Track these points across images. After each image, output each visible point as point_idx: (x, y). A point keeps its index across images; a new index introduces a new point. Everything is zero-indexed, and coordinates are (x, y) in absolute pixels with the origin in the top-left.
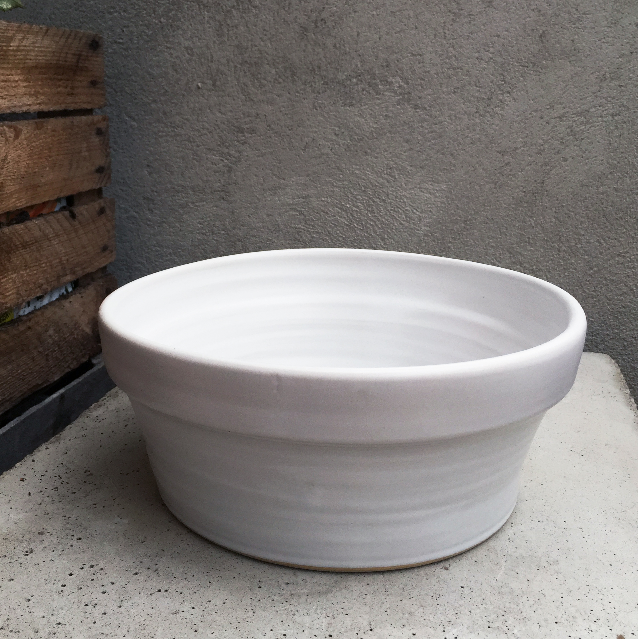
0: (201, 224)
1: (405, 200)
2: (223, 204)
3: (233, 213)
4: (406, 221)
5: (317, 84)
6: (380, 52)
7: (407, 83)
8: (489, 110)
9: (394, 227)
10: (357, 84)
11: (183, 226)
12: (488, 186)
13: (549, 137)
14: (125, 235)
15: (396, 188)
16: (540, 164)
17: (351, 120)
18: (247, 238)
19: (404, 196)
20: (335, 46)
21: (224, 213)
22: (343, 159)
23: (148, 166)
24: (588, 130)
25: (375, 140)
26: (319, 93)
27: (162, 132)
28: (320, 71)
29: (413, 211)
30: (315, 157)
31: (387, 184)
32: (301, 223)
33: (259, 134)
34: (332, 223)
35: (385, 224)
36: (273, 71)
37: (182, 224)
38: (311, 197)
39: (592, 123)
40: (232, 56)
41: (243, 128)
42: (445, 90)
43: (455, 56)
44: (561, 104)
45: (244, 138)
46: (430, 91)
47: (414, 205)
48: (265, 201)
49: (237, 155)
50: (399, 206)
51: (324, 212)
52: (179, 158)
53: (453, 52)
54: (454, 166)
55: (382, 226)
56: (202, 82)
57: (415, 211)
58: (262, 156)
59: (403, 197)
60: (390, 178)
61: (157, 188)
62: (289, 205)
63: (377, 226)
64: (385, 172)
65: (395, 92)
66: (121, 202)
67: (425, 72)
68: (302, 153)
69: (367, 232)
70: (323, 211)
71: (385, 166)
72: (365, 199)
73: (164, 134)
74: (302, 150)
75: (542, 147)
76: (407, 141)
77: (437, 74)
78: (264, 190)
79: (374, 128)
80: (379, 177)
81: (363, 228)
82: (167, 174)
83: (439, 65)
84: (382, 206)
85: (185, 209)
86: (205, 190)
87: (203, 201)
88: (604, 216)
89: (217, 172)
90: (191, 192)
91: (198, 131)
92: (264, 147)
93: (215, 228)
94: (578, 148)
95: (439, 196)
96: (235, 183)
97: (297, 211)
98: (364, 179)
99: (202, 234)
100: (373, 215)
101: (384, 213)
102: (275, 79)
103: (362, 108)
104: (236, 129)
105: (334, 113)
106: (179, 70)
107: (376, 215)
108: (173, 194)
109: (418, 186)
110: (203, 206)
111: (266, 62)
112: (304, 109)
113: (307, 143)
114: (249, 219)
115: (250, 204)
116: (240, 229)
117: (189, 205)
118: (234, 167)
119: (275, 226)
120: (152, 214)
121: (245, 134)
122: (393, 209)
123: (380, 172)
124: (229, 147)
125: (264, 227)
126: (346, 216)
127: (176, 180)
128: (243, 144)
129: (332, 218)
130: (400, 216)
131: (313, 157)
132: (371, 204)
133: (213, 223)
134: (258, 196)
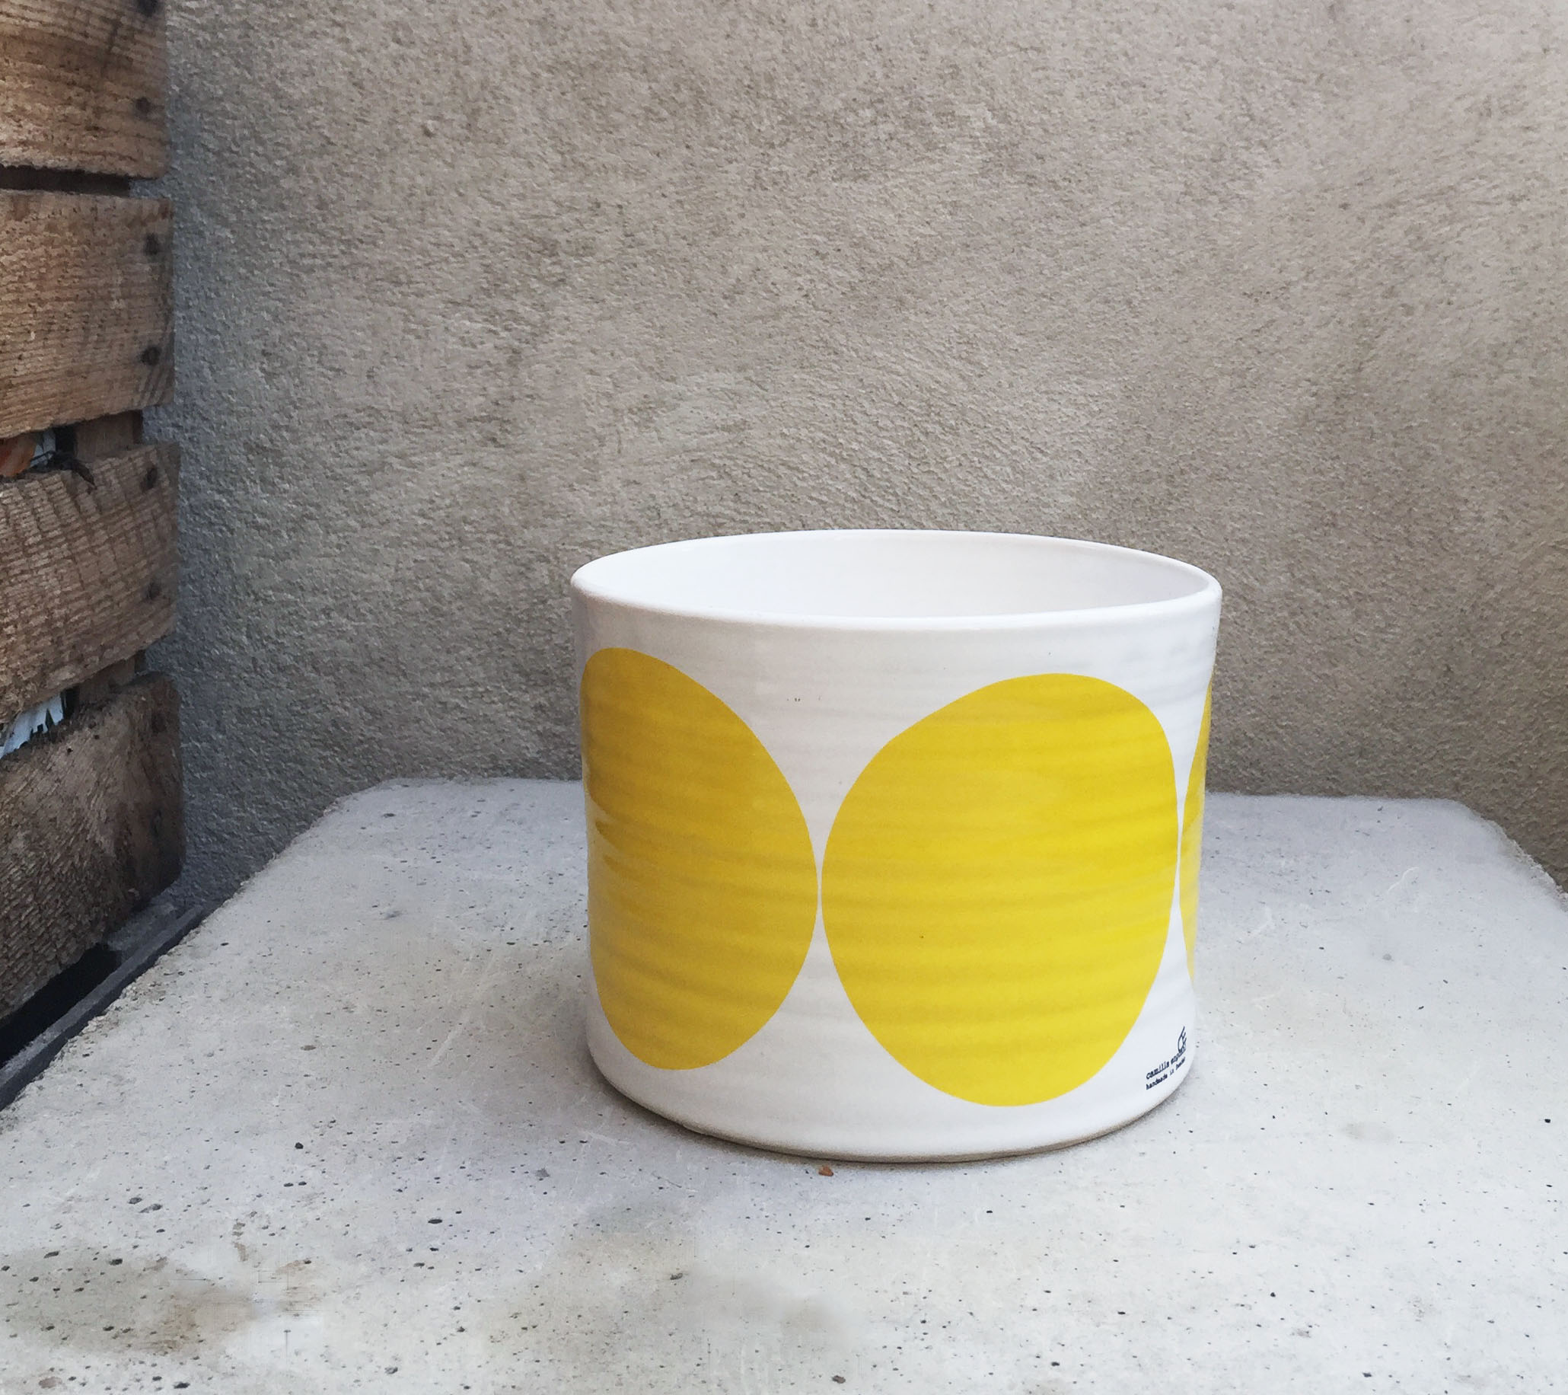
0: (423, 515)
1: (1012, 425)
2: (491, 457)
3: (522, 478)
4: (1017, 483)
5: (766, 122)
6: (933, 43)
7: (1006, 119)
8: (1218, 189)
9: (982, 500)
10: (874, 123)
11: (371, 526)
12: (1224, 383)
13: (1368, 255)
15: (984, 395)
16: (1349, 322)
17: (860, 215)
18: (567, 551)
19: (1008, 414)
20: (813, 24)
21: (497, 481)
22: (843, 320)
23: (264, 353)
24: (1459, 235)
25: (926, 267)
26: (772, 146)
27: (314, 256)
28: (772, 89)
29: (1030, 453)
30: (761, 317)
31: (961, 385)
32: (723, 499)
33: (600, 255)
34: (811, 498)
35: (958, 493)
36: (643, 88)
37: (370, 520)
38: (750, 429)
39: (1465, 218)
40: (525, 49)
41: (557, 242)
42: (1103, 137)
43: (1126, 54)
44: (1391, 172)
45: (559, 270)
46: (1066, 143)
47: (1036, 439)
48: (620, 442)
49: (536, 316)
50: (994, 442)
51: (790, 468)
52: (363, 330)
53: (1121, 43)
54: (1137, 332)
56: (438, 118)
57: (1039, 455)
58: (611, 319)
59: (1004, 418)
60: (970, 367)
61: (291, 417)
62: (687, 451)
63: (935, 496)
64: (954, 351)
65: (975, 142)
67: (1053, 93)
68: (726, 306)
70: (785, 464)
71: (954, 335)
72: (903, 428)
73: (318, 261)
74: (727, 298)
75: (1351, 281)
76: (1010, 270)
77: (1082, 97)
78: (615, 411)
79: (922, 236)
80: (939, 366)
81: (899, 504)
82: (324, 375)
83: (1085, 74)
84: (950, 444)
85: (377, 475)
86: (441, 418)
87: (435, 450)
88: (1513, 450)
89: (477, 367)
90: (396, 426)
91: (424, 252)
92: (618, 293)
93: (468, 528)
94: (1438, 280)
95: (1100, 411)
96: (531, 396)
97: (714, 467)
98: (898, 373)
99: (429, 545)
100: (926, 469)
101: (956, 463)
102: (649, 110)
103: (888, 184)
104: (536, 246)
105: (814, 198)
106: (368, 85)
107: (933, 468)
108: (339, 433)
109: (1043, 388)
111: (622, 62)
112: (731, 188)
113: (738, 280)
114: (570, 496)
115: (574, 453)
116: (545, 526)
117: (391, 464)
118: (528, 350)
119: (648, 512)
120: (273, 493)
121: (562, 256)
122: (978, 450)
123: (942, 353)
124: (514, 296)
125: (614, 516)
126: (848, 476)
127: (352, 393)
128: (556, 284)
129: (812, 483)
130: (998, 468)
131: (756, 318)
132: (919, 440)
133: (463, 513)
134: (598, 430)
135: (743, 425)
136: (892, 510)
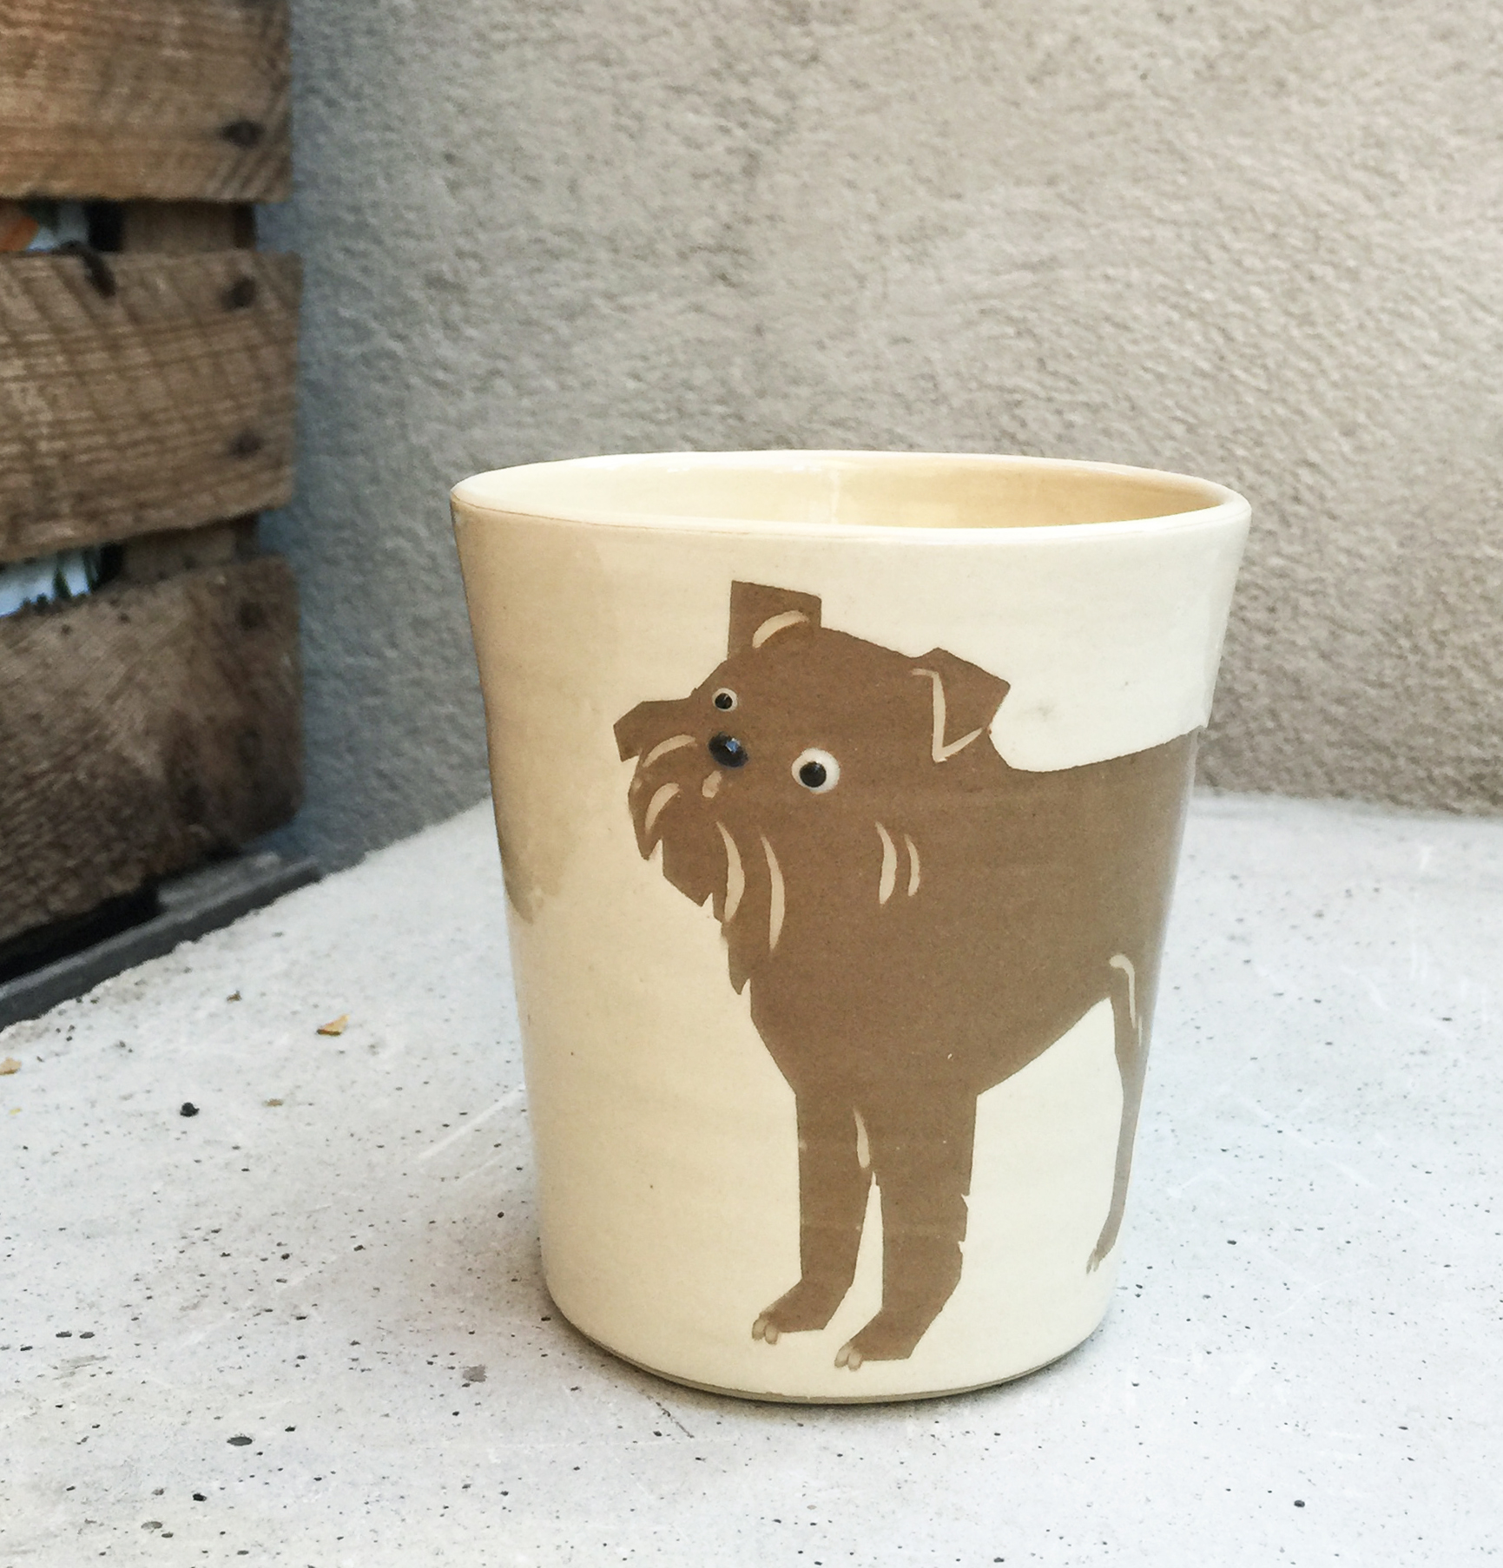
0: (637, 377)
1: (1441, 269)
2: (722, 300)
3: (759, 331)
4: (1446, 356)
9: (1394, 380)
11: (570, 388)
14: (353, 427)
15: (1400, 223)
19: (1436, 251)
21: (727, 332)
22: (1194, 111)
25: (1316, 34)
29: (1468, 311)
30: (1080, 108)
31: (1367, 208)
32: (1021, 367)
33: (865, 24)
34: (1146, 369)
35: (1357, 368)
37: (571, 380)
38: (1062, 266)
45: (807, 43)
47: (1477, 290)
48: (885, 283)
49: (779, 107)
50: (1413, 293)
51: (1117, 325)
52: (562, 126)
55: (1345, 378)
57: (1480, 314)
58: (876, 110)
59: (1429, 258)
60: (1378, 181)
61: (477, 240)
62: (977, 298)
63: (1323, 372)
64: (1357, 158)
66: (345, 298)
68: (1031, 93)
69: (1284, 401)
70: (1107, 319)
71: (1358, 133)
72: (1277, 270)
73: (512, 35)
74: (1033, 80)
76: (1446, 35)
78: (880, 239)
80: (1335, 179)
81: (1268, 382)
82: (516, 186)
84: (1347, 295)
85: (580, 322)
86: (660, 247)
87: (648, 289)
89: (705, 176)
90: (603, 255)
91: (640, 20)
92: (886, 74)
93: (691, 396)
96: (771, 218)
97: (1010, 320)
98: (1272, 190)
100: (1309, 331)
101: (1354, 324)
107: (1321, 330)
108: (534, 263)
109: (1491, 213)
110: (647, 307)
113: (1049, 55)
114: (819, 357)
115: (826, 296)
116: (785, 396)
117: (592, 306)
118: (768, 154)
119: (923, 383)
120: (455, 340)
121: (815, 26)
122: (1390, 305)
123: (1338, 161)
124: (752, 80)
125: (877, 386)
126: (1198, 338)
127: (549, 210)
128: (804, 65)
129: (1147, 347)
130: (1417, 332)
131: (1071, 109)
132: (1300, 290)
133: (684, 375)
134: (858, 266)
135: (1051, 263)
136: (1259, 390)
